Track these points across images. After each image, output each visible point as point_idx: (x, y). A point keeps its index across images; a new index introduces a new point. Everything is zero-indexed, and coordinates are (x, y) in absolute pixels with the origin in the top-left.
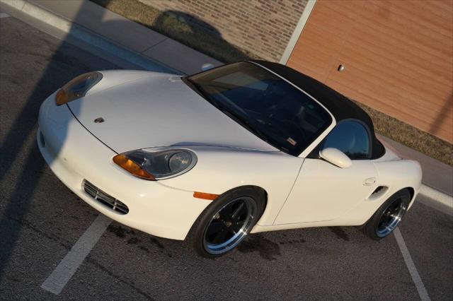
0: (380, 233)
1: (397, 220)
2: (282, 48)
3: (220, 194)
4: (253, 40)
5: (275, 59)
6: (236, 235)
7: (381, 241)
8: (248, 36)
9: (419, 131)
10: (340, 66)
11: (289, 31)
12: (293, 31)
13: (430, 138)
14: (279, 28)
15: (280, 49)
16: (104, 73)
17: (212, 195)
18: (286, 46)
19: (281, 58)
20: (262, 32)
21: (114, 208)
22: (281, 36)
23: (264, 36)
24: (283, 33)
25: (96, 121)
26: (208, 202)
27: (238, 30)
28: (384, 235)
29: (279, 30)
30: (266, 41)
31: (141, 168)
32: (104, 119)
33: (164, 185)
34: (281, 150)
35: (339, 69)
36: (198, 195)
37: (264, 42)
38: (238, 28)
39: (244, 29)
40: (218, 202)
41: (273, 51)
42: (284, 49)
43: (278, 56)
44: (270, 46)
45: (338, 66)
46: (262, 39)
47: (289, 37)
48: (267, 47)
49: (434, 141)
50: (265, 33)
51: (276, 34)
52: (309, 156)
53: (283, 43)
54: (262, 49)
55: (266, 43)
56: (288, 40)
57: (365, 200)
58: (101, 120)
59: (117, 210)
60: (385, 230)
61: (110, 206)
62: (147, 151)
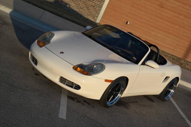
0: (166, 98)
1: (173, 92)
2: (97, 13)
3: (114, 80)
4: (82, 10)
5: (94, 19)
6: (116, 98)
7: (166, 102)
8: (80, 8)
9: (168, 53)
10: (127, 22)
11: (101, 5)
12: (103, 5)
13: (174, 56)
14: (95, 3)
15: (97, 14)
16: (55, 32)
17: (111, 80)
18: (100, 13)
19: (97, 19)
20: (87, 5)
21: (74, 88)
22: (97, 8)
23: (88, 8)
24: (98, 6)
25: (61, 53)
26: (109, 83)
27: (75, 5)
28: (167, 99)
29: (96, 5)
30: (89, 10)
31: (84, 71)
32: (64, 52)
33: (94, 77)
34: (132, 62)
35: (127, 24)
36: (106, 81)
37: (88, 10)
38: (74, 3)
39: (78, 4)
40: (113, 83)
41: (93, 15)
42: (99, 14)
43: (96, 18)
44: (92, 13)
45: (126, 22)
46: (87, 9)
47: (101, 8)
48: (90, 13)
49: (175, 58)
50: (88, 6)
51: (94, 7)
52: (142, 64)
53: (98, 11)
54: (87, 14)
55: (89, 11)
56: (101, 9)
57: (161, 83)
58: (62, 53)
59: (75, 88)
60: (168, 97)
61: (72, 87)
62: (84, 64)
